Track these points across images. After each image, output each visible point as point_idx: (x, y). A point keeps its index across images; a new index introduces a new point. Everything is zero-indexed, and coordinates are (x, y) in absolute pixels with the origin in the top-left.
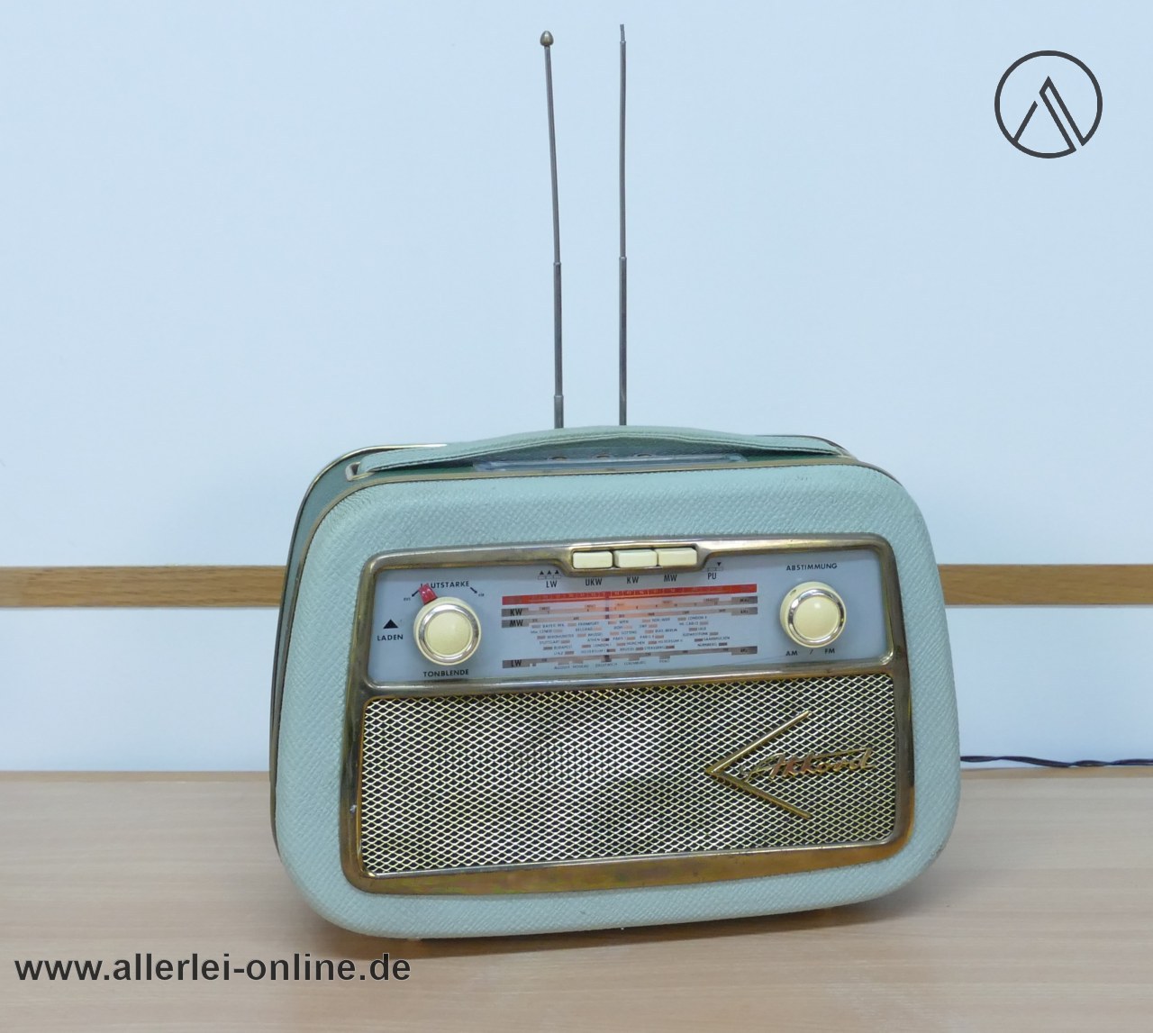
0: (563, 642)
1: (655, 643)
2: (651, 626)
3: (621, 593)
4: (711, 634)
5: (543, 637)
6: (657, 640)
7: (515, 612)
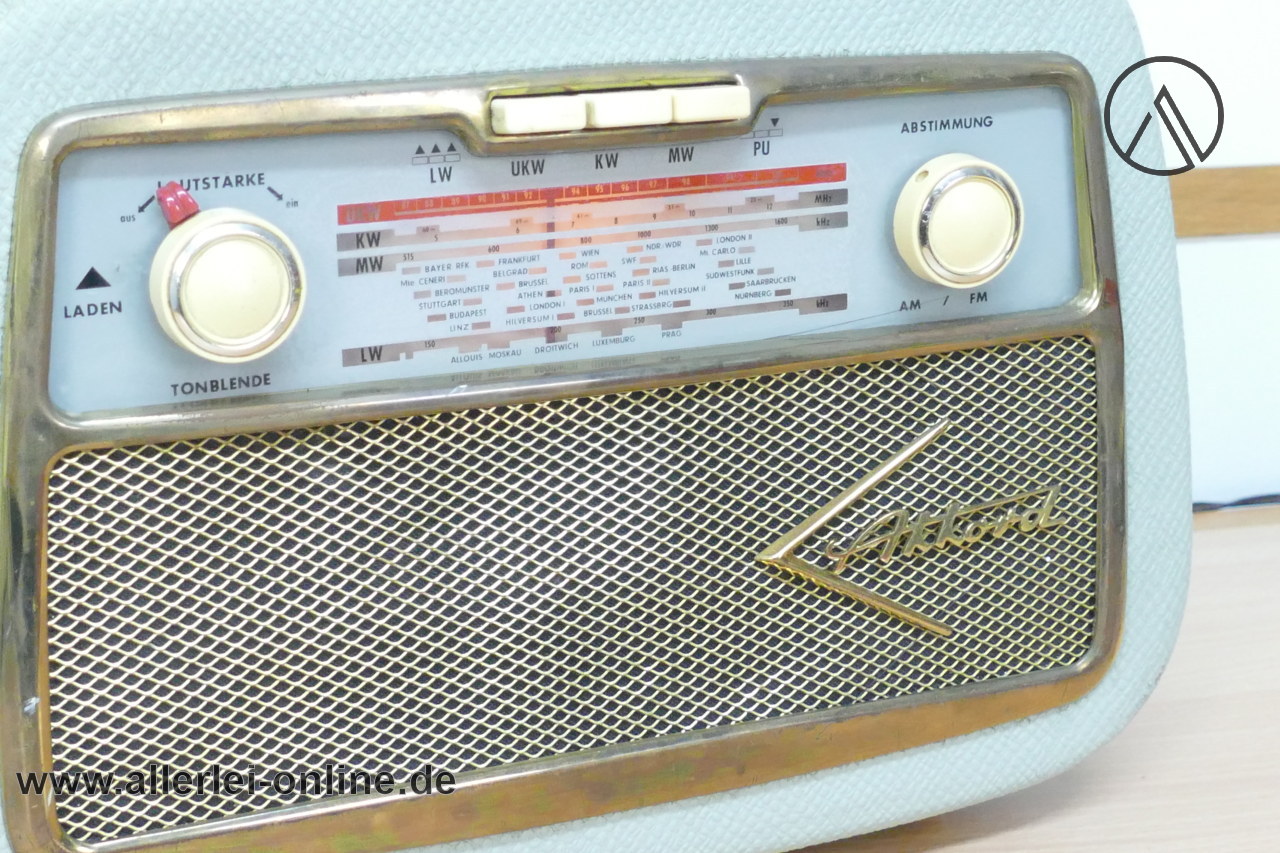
0: (467, 303)
1: (652, 295)
2: (644, 260)
3: (583, 191)
4: (761, 272)
5: (426, 294)
6: (656, 289)
7: (365, 241)
